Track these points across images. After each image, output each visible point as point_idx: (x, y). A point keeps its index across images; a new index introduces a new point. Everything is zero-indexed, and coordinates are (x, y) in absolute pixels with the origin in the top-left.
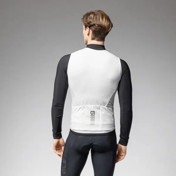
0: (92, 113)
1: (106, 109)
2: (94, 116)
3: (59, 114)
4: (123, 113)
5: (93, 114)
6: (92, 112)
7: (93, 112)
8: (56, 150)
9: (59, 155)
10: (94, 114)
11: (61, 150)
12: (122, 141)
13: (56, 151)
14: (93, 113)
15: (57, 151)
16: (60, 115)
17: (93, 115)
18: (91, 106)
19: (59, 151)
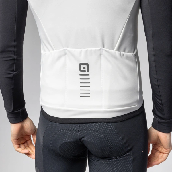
0: (82, 69)
1: (116, 58)
2: (89, 75)
3: (13, 71)
4: (153, 59)
5: (85, 71)
6: (82, 66)
7: (86, 66)
8: (19, 145)
9: (28, 154)
10: (88, 71)
11: (29, 142)
12: (159, 123)
13: (20, 147)
14: (84, 68)
15: (22, 146)
16: (15, 73)
17: (86, 73)
18: (79, 50)
19: (26, 145)
